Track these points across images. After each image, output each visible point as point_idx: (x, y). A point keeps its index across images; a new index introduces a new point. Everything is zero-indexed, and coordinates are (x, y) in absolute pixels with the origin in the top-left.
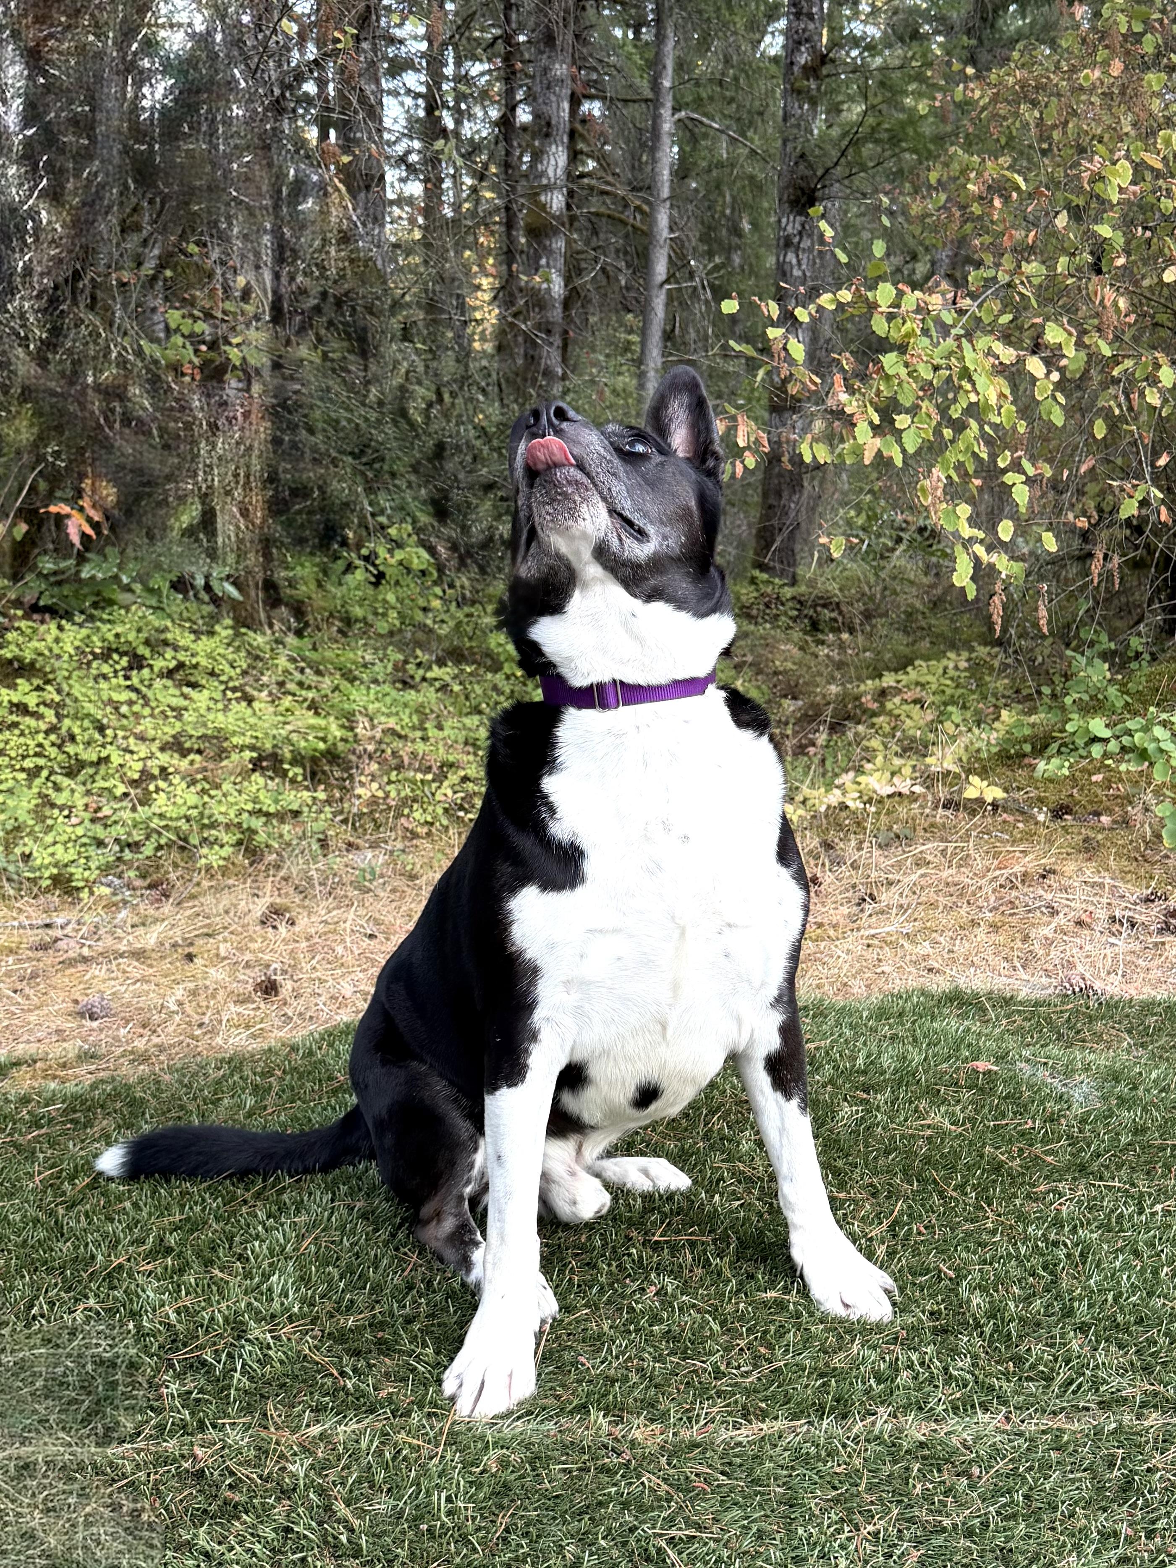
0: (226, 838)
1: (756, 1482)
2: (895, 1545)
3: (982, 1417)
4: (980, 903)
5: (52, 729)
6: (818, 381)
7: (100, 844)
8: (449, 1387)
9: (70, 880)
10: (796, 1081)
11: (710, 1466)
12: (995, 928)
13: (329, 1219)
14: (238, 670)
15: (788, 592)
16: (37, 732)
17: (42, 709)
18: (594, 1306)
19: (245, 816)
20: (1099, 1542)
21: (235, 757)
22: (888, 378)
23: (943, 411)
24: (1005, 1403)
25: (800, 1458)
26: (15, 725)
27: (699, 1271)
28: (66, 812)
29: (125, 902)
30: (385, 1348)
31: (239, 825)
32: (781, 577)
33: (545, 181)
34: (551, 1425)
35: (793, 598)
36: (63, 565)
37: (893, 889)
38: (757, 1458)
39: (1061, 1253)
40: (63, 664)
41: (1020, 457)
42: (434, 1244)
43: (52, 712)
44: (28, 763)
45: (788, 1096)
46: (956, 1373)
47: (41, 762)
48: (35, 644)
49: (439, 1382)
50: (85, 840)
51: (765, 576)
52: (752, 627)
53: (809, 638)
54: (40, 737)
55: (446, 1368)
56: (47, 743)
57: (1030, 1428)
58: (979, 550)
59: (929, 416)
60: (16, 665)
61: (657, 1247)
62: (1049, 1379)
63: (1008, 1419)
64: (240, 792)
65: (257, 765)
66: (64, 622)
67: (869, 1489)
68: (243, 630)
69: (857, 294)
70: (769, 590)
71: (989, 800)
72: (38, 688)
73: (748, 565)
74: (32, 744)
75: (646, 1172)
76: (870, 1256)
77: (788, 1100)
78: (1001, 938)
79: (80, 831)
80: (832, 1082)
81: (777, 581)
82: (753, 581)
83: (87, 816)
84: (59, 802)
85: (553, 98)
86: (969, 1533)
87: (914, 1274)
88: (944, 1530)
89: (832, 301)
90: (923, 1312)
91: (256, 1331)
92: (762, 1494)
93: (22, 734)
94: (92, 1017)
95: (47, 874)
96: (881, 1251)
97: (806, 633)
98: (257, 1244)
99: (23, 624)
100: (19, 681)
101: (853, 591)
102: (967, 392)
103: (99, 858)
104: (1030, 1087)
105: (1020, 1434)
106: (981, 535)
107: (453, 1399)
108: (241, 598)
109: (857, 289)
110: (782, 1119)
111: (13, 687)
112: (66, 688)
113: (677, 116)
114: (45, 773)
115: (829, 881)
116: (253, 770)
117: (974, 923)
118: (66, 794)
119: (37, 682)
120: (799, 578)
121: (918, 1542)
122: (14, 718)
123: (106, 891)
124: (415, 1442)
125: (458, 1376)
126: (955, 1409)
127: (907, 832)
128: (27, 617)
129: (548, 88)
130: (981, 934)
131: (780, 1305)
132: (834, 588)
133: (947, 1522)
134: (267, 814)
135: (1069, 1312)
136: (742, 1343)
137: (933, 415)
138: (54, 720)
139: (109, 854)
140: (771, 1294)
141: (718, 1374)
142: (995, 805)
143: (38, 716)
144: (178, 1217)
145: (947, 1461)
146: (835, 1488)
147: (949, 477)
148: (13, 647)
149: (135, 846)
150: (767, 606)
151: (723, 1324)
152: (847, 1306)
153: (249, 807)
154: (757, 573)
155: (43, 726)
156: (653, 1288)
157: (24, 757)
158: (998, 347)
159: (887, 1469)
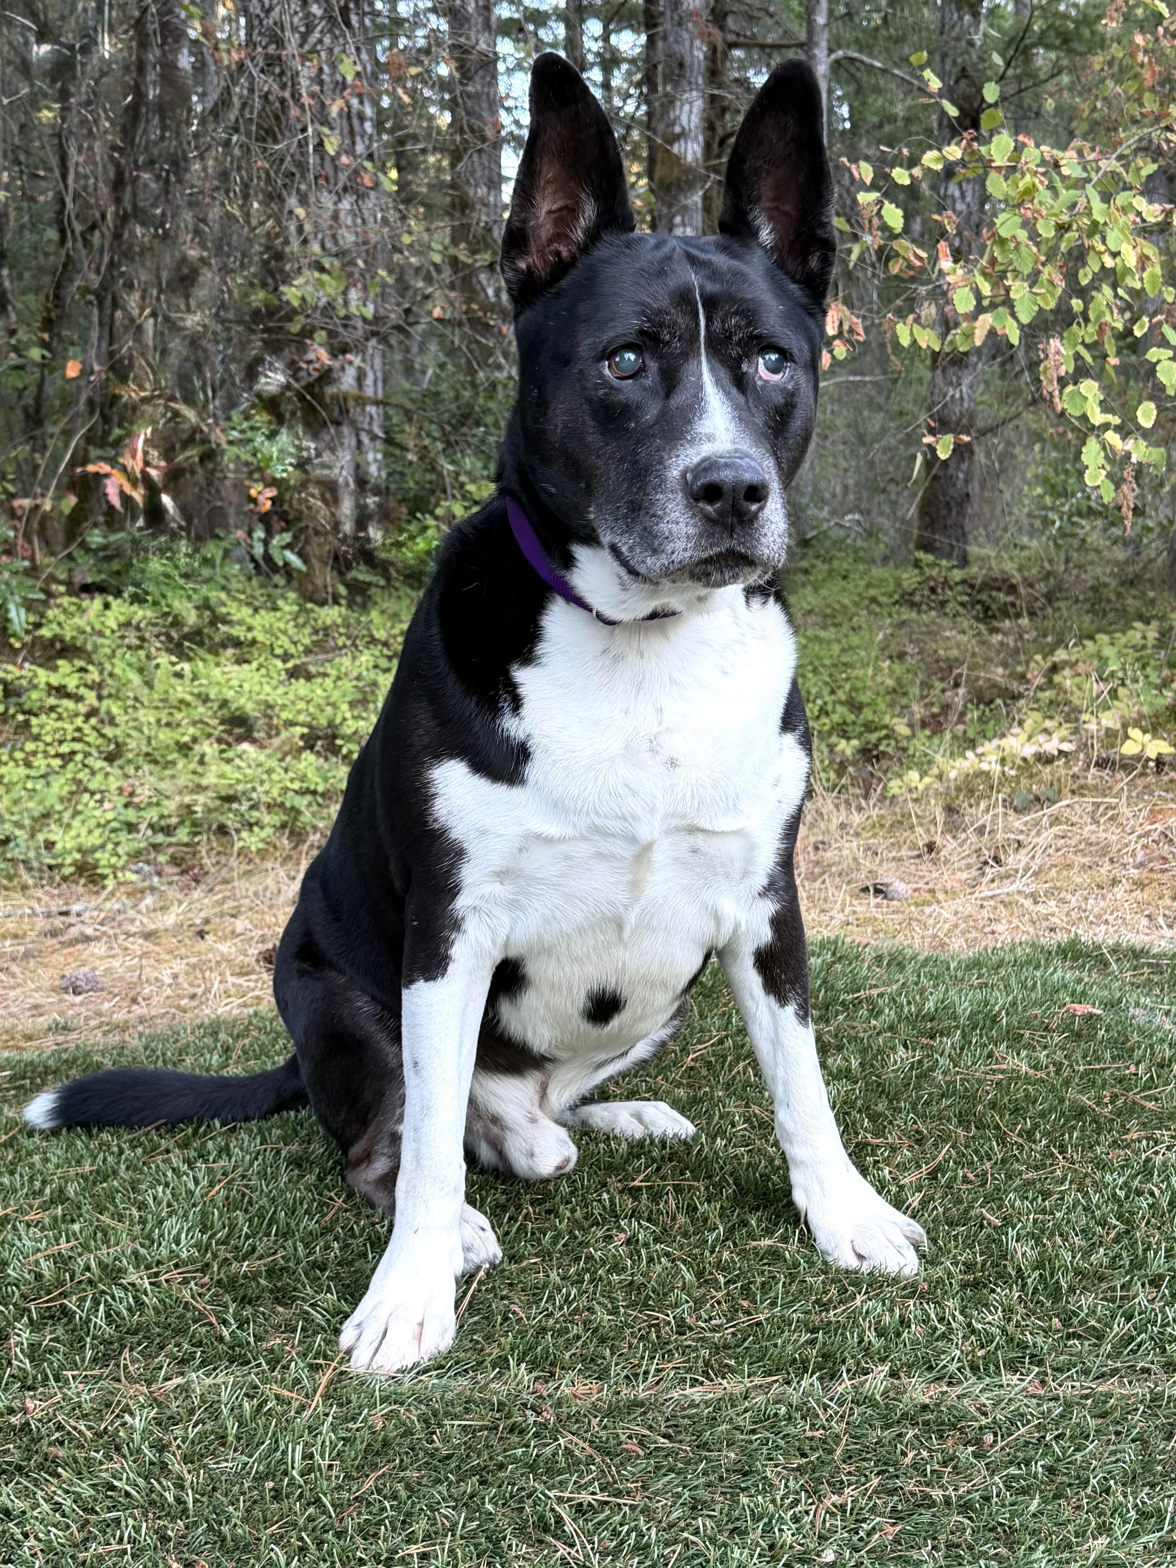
0: (267, 819)
1: (704, 1446)
2: (864, 1520)
3: (1007, 1378)
4: (1126, 859)
5: (92, 713)
6: (924, 255)
7: (131, 827)
8: (346, 1339)
9: (96, 866)
10: (793, 983)
11: (650, 1428)
12: (1140, 885)
13: (251, 1164)
14: (301, 648)
15: (957, 575)
16: (77, 715)
17: (82, 691)
18: (545, 1255)
19: (290, 794)
20: (1137, 1522)
21: (284, 734)
22: (1002, 242)
23: (1071, 277)
24: (1041, 1363)
25: (765, 1419)
26: (52, 709)
27: (682, 1219)
28: (98, 797)
29: (153, 889)
30: (284, 1297)
31: (282, 805)
32: (949, 557)
33: (677, 129)
34: (464, 1382)
35: (963, 582)
36: (113, 538)
37: (1023, 851)
38: (713, 1421)
39: (1144, 1203)
40: (106, 644)
41: (1160, 324)
42: (365, 1188)
43: (93, 694)
44: (65, 749)
45: (783, 1001)
46: (979, 1326)
47: (77, 746)
48: (77, 620)
49: (337, 1332)
50: (115, 825)
51: (930, 558)
52: (914, 615)
53: (982, 627)
54: (79, 721)
55: (347, 1316)
56: (87, 729)
57: (1068, 1389)
58: (1112, 437)
59: (1051, 283)
60: (58, 646)
61: (634, 1193)
62: (1100, 1337)
63: (1043, 1382)
64: (286, 770)
65: (309, 743)
66: (110, 598)
67: (848, 1457)
68: (309, 606)
69: (969, 151)
70: (934, 572)
71: (1153, 756)
72: (83, 670)
73: (911, 546)
74: (69, 728)
75: (639, 1117)
76: (898, 1203)
77: (782, 1006)
78: (1146, 895)
79: (110, 816)
80: (891, 1028)
81: (944, 563)
82: (917, 564)
83: (122, 800)
84: (93, 786)
85: (686, 35)
86: (965, 1507)
87: (951, 1224)
88: (933, 1504)
89: (937, 160)
90: (956, 1264)
91: (133, 1276)
92: (709, 1460)
93: (60, 718)
94: (76, 992)
95: (69, 860)
96: (915, 1201)
97: (978, 619)
98: (160, 1189)
99: (65, 601)
100: (60, 662)
101: (1034, 571)
102: (1100, 253)
103: (128, 843)
104: (1141, 1031)
105: (1056, 1399)
106: (1116, 420)
107: (349, 1352)
108: (304, 568)
109: (969, 145)
110: (776, 1030)
111: (55, 669)
112: (108, 667)
113: (833, 56)
114: (79, 757)
115: (950, 847)
116: (304, 748)
117: (1115, 882)
118: (99, 777)
119: (80, 663)
120: (970, 558)
121: (897, 1516)
122: (52, 701)
123: (131, 876)
124: (286, 1393)
125: (359, 1325)
126: (974, 1369)
127: (1050, 794)
128: (70, 593)
129: (680, 24)
130: (1119, 892)
131: (775, 1255)
132: (1010, 567)
133: (937, 1494)
134: (314, 793)
135: (1138, 1264)
136: (719, 1295)
137: (1057, 281)
138: (95, 703)
139: (142, 839)
140: (766, 1242)
141: (682, 1327)
142: (1160, 762)
143: (79, 699)
144: (87, 1168)
145: (954, 1426)
146: (804, 1455)
147: (1078, 357)
148: (54, 626)
149: (168, 831)
150: (933, 590)
151: (699, 1274)
152: (861, 1257)
153: (296, 786)
154: (921, 555)
155: (82, 708)
156: (622, 1236)
157: (61, 742)
158: (1140, 203)
159: (873, 1436)
